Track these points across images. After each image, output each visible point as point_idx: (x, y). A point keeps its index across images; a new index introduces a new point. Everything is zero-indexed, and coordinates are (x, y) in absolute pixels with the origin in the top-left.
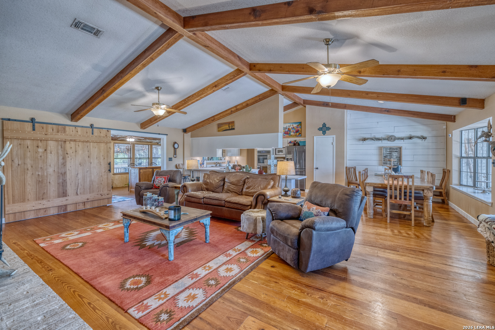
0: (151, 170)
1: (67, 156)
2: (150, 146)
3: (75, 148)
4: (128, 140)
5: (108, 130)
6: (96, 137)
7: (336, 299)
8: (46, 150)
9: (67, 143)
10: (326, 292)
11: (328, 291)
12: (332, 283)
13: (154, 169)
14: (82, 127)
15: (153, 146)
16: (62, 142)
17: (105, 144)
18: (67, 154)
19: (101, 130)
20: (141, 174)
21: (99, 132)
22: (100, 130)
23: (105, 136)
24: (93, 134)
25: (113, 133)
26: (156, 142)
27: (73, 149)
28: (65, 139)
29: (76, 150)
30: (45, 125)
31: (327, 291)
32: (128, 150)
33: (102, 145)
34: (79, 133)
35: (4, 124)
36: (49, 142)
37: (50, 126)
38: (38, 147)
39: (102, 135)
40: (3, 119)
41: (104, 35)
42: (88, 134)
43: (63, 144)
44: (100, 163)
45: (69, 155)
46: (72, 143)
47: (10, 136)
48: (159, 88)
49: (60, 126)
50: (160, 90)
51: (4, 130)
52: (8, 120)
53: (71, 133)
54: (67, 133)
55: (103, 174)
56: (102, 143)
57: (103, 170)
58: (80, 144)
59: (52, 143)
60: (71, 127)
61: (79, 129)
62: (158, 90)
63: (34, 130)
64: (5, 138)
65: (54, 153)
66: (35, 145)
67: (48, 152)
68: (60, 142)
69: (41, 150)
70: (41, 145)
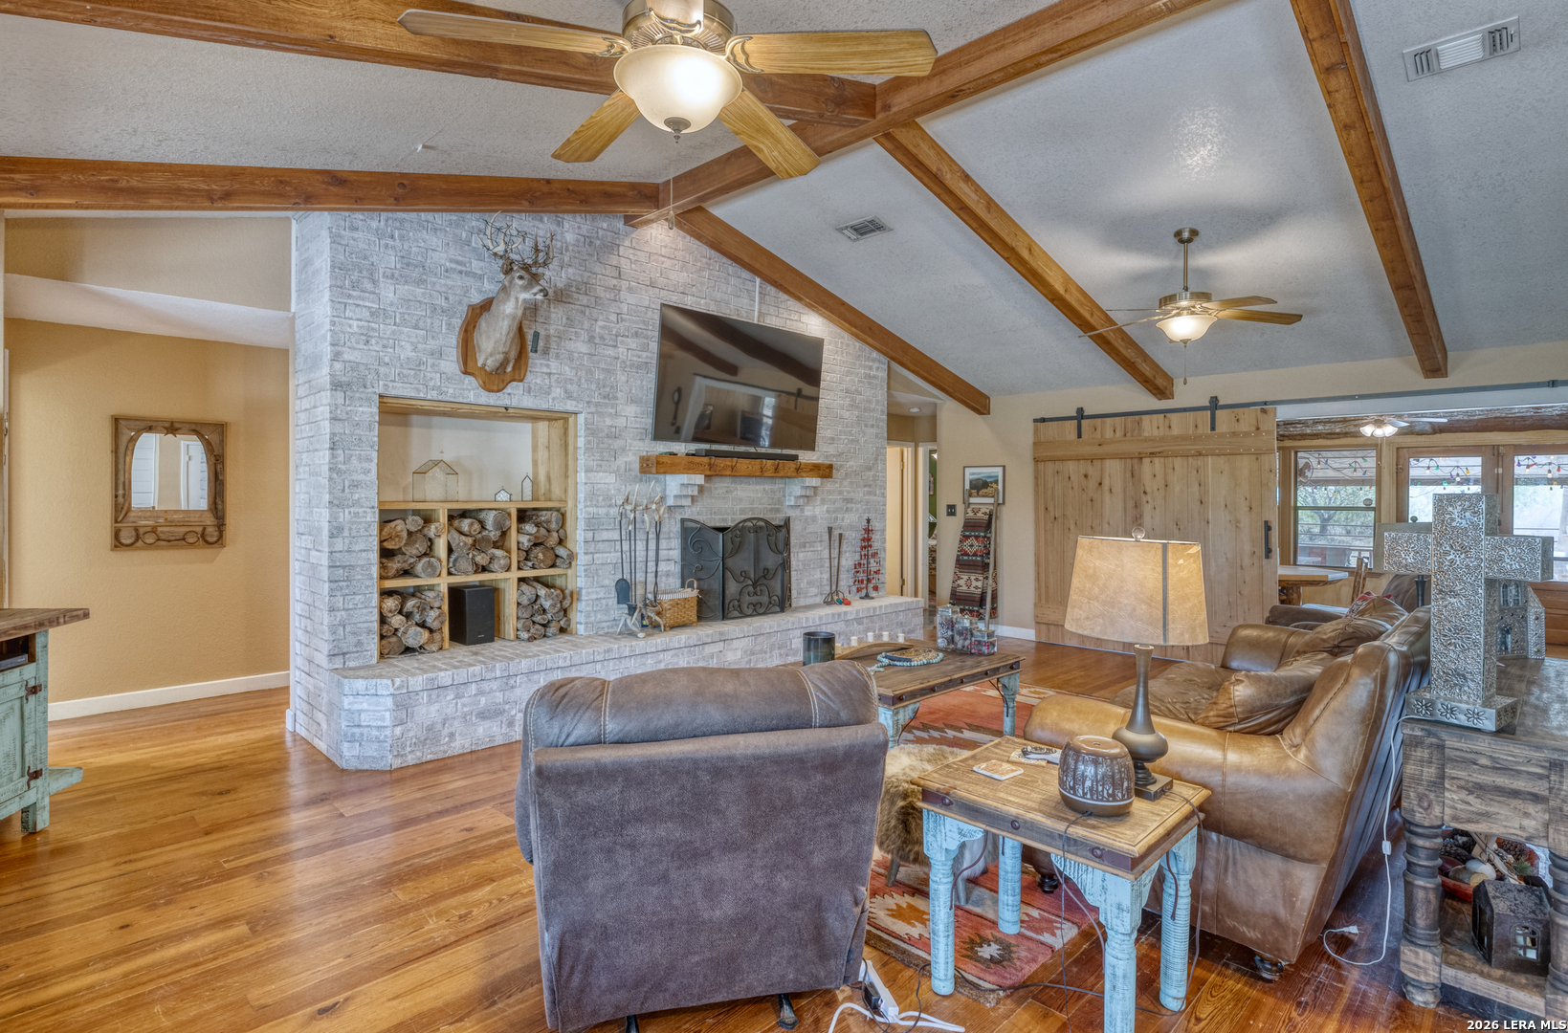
1: (1144, 498)
3: (1165, 475)
4: (1368, 430)
5: (1265, 406)
6: (1222, 435)
7: (432, 938)
8: (1100, 484)
9: (1146, 461)
10: (477, 932)
11: (474, 937)
12: (497, 959)
14: (1185, 410)
16: (1136, 461)
17: (1254, 457)
18: (1145, 493)
19: (1241, 410)
21: (1234, 420)
22: (1236, 410)
23: (1254, 429)
24: (1213, 428)
25: (1284, 413)
27: (1160, 478)
28: (1140, 453)
29: (1166, 481)
30: (1099, 420)
31: (477, 935)
33: (1245, 463)
34: (1175, 431)
35: (1036, 431)
36: (1108, 463)
37: (1108, 420)
38: (1086, 476)
39: (1243, 427)
40: (1035, 421)
41: (885, 219)
42: (1200, 431)
43: (1136, 467)
44: (1236, 524)
45: (1149, 498)
46: (1156, 460)
47: (1043, 457)
48: (1186, 235)
49: (1130, 418)
50: (1189, 240)
51: (1035, 444)
52: (1043, 420)
53: (1156, 433)
54: (1146, 434)
55: (1247, 562)
56: (1245, 458)
57: (1247, 548)
58: (1178, 462)
59: (1114, 470)
60: (1155, 416)
61: (1174, 417)
62: (1186, 239)
63: (1079, 436)
64: (1036, 460)
65: (1118, 489)
66: (1082, 472)
67: (1106, 487)
68: (1129, 461)
69: (1092, 484)
70: (1091, 471)
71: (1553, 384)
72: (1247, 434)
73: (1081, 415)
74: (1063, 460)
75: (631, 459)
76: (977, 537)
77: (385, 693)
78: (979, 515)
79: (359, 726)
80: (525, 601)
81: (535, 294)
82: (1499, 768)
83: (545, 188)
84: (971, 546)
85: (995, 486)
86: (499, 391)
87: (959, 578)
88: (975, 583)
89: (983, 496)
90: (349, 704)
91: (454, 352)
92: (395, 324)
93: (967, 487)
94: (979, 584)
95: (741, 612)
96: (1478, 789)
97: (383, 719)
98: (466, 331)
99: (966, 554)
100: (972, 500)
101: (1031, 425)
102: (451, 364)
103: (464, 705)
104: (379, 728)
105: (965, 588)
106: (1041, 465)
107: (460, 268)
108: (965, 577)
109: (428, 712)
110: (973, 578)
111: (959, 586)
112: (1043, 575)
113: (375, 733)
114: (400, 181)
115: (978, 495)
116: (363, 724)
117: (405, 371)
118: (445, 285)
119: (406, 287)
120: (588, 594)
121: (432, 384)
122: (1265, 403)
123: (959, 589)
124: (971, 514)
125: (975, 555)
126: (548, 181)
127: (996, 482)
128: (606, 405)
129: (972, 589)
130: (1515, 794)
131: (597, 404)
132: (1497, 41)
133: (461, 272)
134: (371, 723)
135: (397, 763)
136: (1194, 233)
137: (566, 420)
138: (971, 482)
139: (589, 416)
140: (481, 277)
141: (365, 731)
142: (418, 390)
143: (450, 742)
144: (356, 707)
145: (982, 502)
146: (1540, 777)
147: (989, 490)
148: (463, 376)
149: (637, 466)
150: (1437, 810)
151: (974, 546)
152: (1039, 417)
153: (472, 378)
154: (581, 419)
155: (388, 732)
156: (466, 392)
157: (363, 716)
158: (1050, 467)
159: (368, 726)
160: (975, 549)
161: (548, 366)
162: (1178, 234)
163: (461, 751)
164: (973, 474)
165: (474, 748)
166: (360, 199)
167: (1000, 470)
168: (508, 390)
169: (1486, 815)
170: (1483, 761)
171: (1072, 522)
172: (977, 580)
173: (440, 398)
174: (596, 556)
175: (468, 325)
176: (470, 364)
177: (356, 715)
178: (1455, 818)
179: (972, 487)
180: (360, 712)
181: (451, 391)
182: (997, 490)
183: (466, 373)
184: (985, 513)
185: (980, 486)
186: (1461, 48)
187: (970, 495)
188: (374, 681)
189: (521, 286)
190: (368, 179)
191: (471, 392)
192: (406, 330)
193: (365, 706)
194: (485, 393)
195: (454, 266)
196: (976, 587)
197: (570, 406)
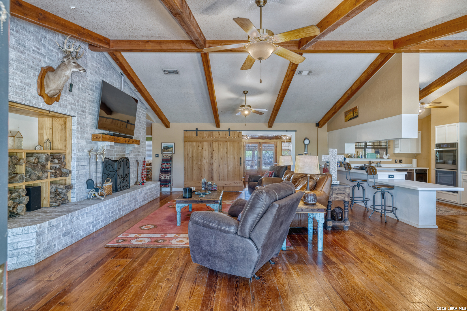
3: (219, 146)
6: (231, 137)
8: (202, 148)
9: (214, 143)
14: (223, 131)
17: (238, 143)
18: (214, 150)
21: (234, 134)
22: (235, 132)
24: (229, 136)
27: (217, 147)
28: (212, 141)
29: (219, 148)
30: (202, 132)
34: (221, 136)
35: (184, 134)
36: (204, 143)
37: (205, 132)
38: (199, 146)
39: (236, 136)
40: (184, 131)
41: (180, 71)
42: (226, 136)
43: (211, 144)
44: (234, 158)
45: (215, 152)
46: (216, 143)
47: (186, 140)
48: (246, 92)
49: (210, 132)
50: (247, 93)
51: (184, 137)
52: (186, 131)
53: (216, 136)
54: (214, 136)
55: (236, 166)
56: (236, 143)
57: (237, 163)
58: (221, 143)
59: (206, 144)
60: (216, 132)
61: (221, 132)
62: (245, 93)
63: (197, 136)
64: (185, 141)
65: (207, 150)
66: (198, 145)
67: (204, 149)
68: (210, 143)
69: (200, 148)
70: (200, 145)
71: (287, 131)
72: (237, 137)
73: (197, 130)
74: (192, 142)
75: (89, 136)
76: (167, 163)
77: (33, 231)
78: (167, 157)
79: (17, 249)
80: (53, 191)
81: (80, 70)
82: (340, 190)
83: (83, 31)
84: (165, 166)
85: (172, 148)
86: (51, 104)
87: (161, 175)
88: (167, 177)
89: (168, 151)
90: (10, 240)
91: (36, 86)
92: (14, 69)
93: (163, 148)
94: (169, 177)
95: (121, 189)
96: (337, 194)
97: (31, 243)
98: (41, 78)
99: (164, 168)
100: (164, 153)
101: (183, 132)
102: (34, 90)
103: (59, 232)
104: (28, 248)
105: (163, 178)
106: (186, 143)
107: (38, 51)
108: (163, 175)
109: (47, 237)
110: (166, 175)
111: (161, 178)
112: (187, 173)
113: (26, 250)
114: (40, 12)
115: (166, 151)
116: (19, 248)
117: (17, 91)
118: (33, 57)
119: (18, 54)
120: (77, 186)
121: (27, 98)
122: (240, 131)
123: (162, 179)
124: (165, 157)
125: (166, 168)
126: (84, 29)
127: (172, 147)
128: (83, 115)
129: (166, 178)
130: (341, 193)
131: (80, 114)
132: (310, 73)
133: (38, 52)
134: (24, 246)
135: (37, 261)
136: (247, 92)
137: (66, 118)
138: (164, 147)
139: (78, 118)
140: (45, 56)
141: (20, 251)
142: (22, 100)
143: (54, 248)
144: (15, 241)
145: (168, 153)
146: (344, 190)
147: (169, 150)
148: (39, 96)
149: (91, 138)
150: (332, 199)
151: (166, 166)
152: (185, 130)
153: (42, 98)
154: (75, 119)
155: (34, 248)
156: (39, 103)
157: (19, 244)
158: (189, 144)
159: (22, 248)
160: (167, 167)
161: (66, 97)
162: (244, 92)
163: (58, 251)
164: (164, 145)
165: (62, 249)
166: (26, 15)
167: (173, 144)
168: (53, 105)
169: (338, 197)
170: (338, 189)
171: (195, 158)
172: (168, 176)
173: (30, 105)
174: (80, 171)
175: (42, 75)
176: (43, 92)
177: (15, 244)
178: (334, 199)
179: (164, 148)
180: (17, 243)
181: (34, 102)
182: (172, 150)
183: (40, 95)
184: (169, 156)
185: (166, 148)
186: (305, 72)
187: (164, 151)
188: (27, 227)
189: (74, 66)
190: (30, 7)
191: (41, 103)
192: (18, 72)
193: (20, 239)
194: (46, 105)
195: (36, 49)
196: (168, 178)
197: (72, 113)
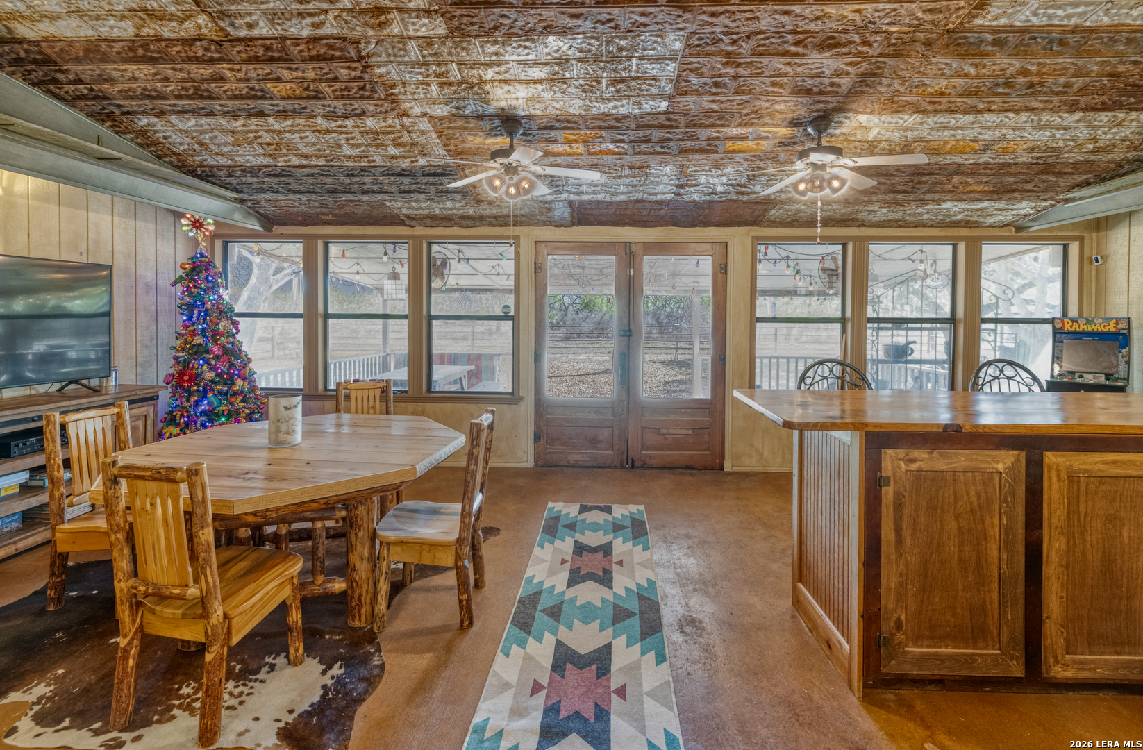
0: (1005, 461)
2: (962, 247)
13: (1050, 458)
15: (988, 251)
20: (888, 494)
26: (1007, 217)
32: (831, 273)
